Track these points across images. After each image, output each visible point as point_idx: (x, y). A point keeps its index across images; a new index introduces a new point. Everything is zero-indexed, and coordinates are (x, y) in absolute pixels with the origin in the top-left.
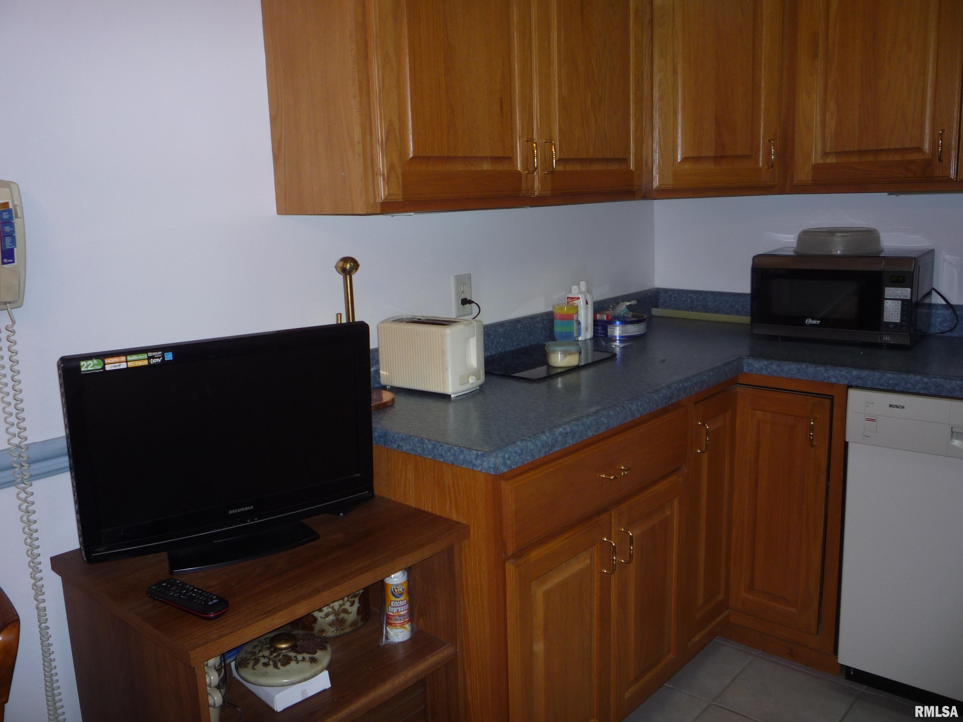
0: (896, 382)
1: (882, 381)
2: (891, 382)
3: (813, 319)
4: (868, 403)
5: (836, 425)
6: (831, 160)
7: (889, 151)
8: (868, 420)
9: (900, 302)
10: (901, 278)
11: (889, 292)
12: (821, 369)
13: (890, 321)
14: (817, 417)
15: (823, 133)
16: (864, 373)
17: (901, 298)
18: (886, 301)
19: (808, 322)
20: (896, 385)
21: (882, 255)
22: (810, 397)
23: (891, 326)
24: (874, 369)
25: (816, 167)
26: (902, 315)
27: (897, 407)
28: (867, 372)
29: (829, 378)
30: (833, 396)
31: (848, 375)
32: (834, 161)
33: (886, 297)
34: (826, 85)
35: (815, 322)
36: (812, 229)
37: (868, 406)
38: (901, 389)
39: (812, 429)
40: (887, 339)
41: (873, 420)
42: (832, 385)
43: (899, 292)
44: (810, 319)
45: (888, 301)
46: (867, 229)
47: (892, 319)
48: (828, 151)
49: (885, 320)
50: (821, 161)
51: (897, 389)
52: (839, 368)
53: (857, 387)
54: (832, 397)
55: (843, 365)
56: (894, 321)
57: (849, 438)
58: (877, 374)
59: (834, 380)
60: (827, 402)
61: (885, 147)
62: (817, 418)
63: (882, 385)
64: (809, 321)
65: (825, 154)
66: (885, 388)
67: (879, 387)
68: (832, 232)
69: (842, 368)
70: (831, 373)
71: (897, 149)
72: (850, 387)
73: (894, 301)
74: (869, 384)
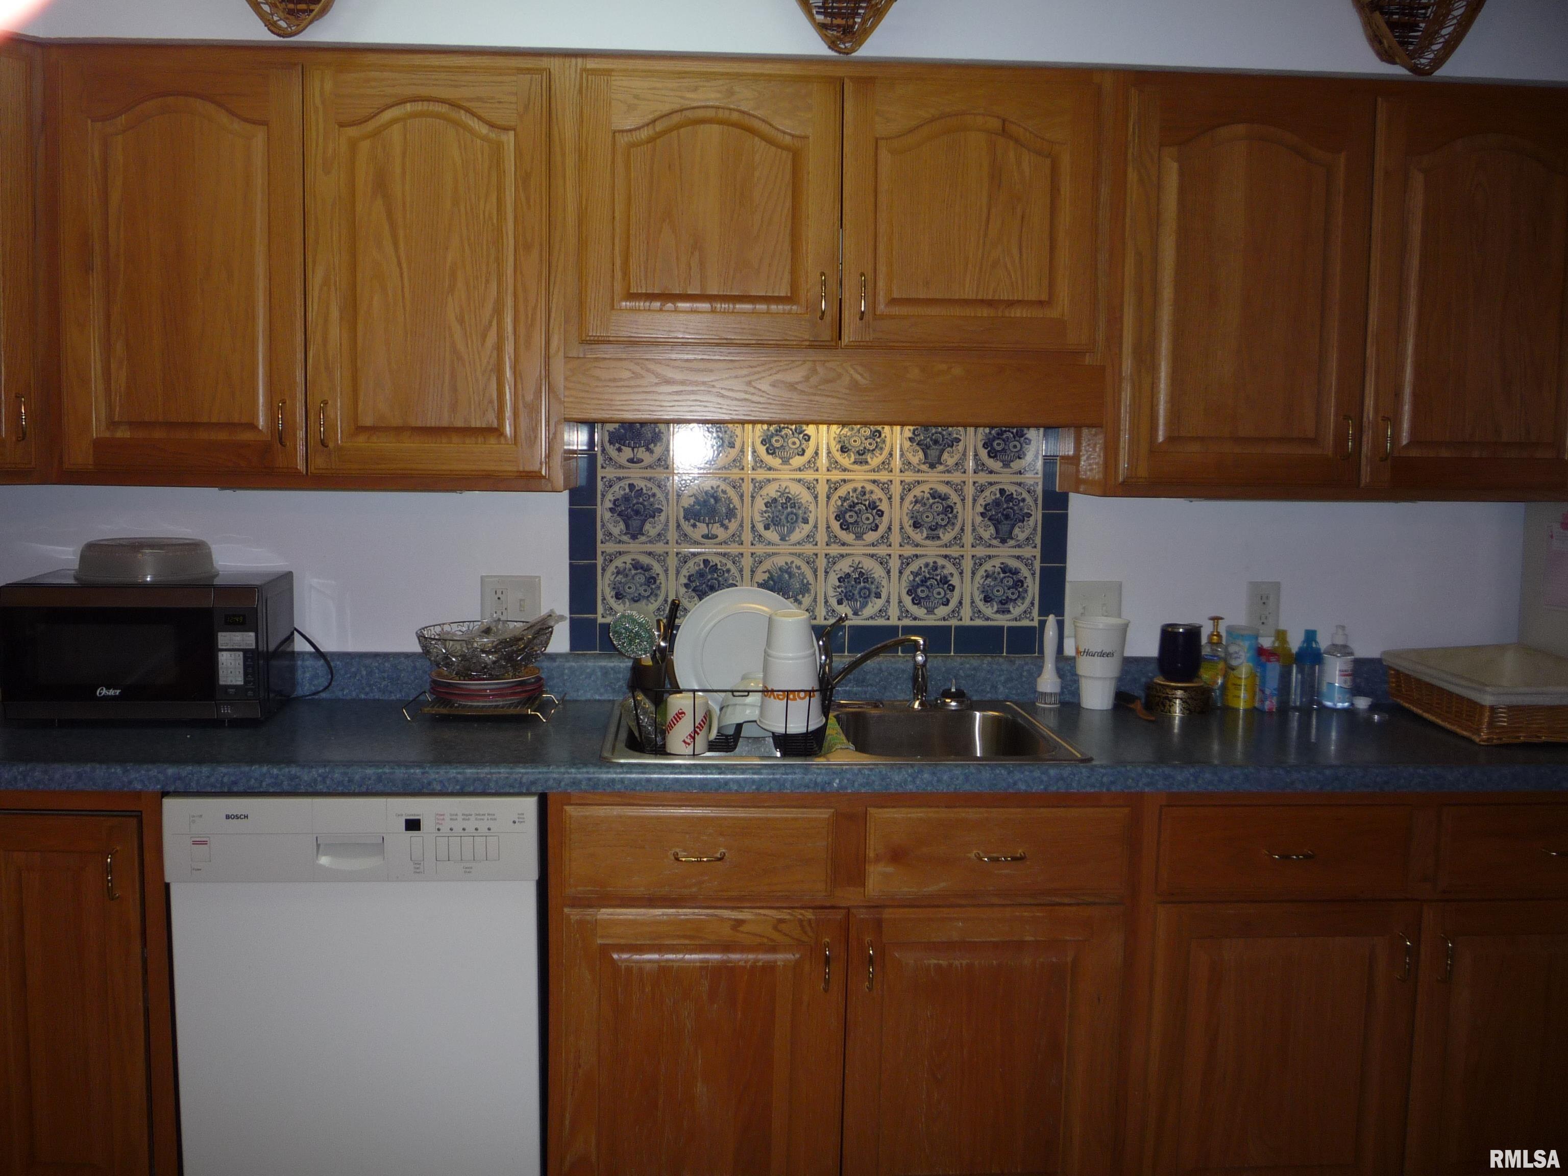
0: (233, 778)
1: (212, 780)
2: (225, 780)
3: (108, 688)
4: (194, 816)
5: (147, 857)
6: (123, 433)
7: (209, 426)
8: (195, 843)
9: (241, 654)
10: (241, 619)
11: (225, 639)
12: (118, 770)
13: (229, 683)
14: (118, 848)
15: (108, 390)
16: (186, 770)
17: (242, 647)
18: (220, 654)
19: (100, 694)
20: (235, 783)
21: (217, 582)
22: (102, 818)
23: (232, 691)
24: (200, 762)
25: (98, 444)
26: (246, 674)
27: (237, 817)
28: (190, 768)
29: (130, 782)
30: (141, 812)
31: (161, 777)
32: (127, 435)
33: (220, 647)
34: (108, 317)
35: (112, 692)
36: (105, 540)
37: (194, 822)
38: (241, 789)
39: (109, 870)
40: (226, 711)
41: (204, 843)
42: (138, 795)
43: (238, 638)
44: (104, 689)
45: (224, 653)
46: (193, 542)
47: (231, 681)
48: (116, 419)
49: (221, 683)
50: (107, 435)
51: (235, 789)
52: (145, 766)
53: (177, 794)
54: (140, 814)
55: (153, 760)
56: (234, 683)
57: (170, 876)
58: (205, 770)
59: (139, 787)
60: (134, 822)
61: (205, 420)
62: (117, 851)
63: (213, 786)
64: (103, 692)
65: (113, 424)
66: (218, 790)
67: (209, 789)
68: (137, 546)
69: (150, 767)
70: (133, 775)
71: (222, 424)
72: (165, 794)
73: (232, 653)
74: (194, 787)
